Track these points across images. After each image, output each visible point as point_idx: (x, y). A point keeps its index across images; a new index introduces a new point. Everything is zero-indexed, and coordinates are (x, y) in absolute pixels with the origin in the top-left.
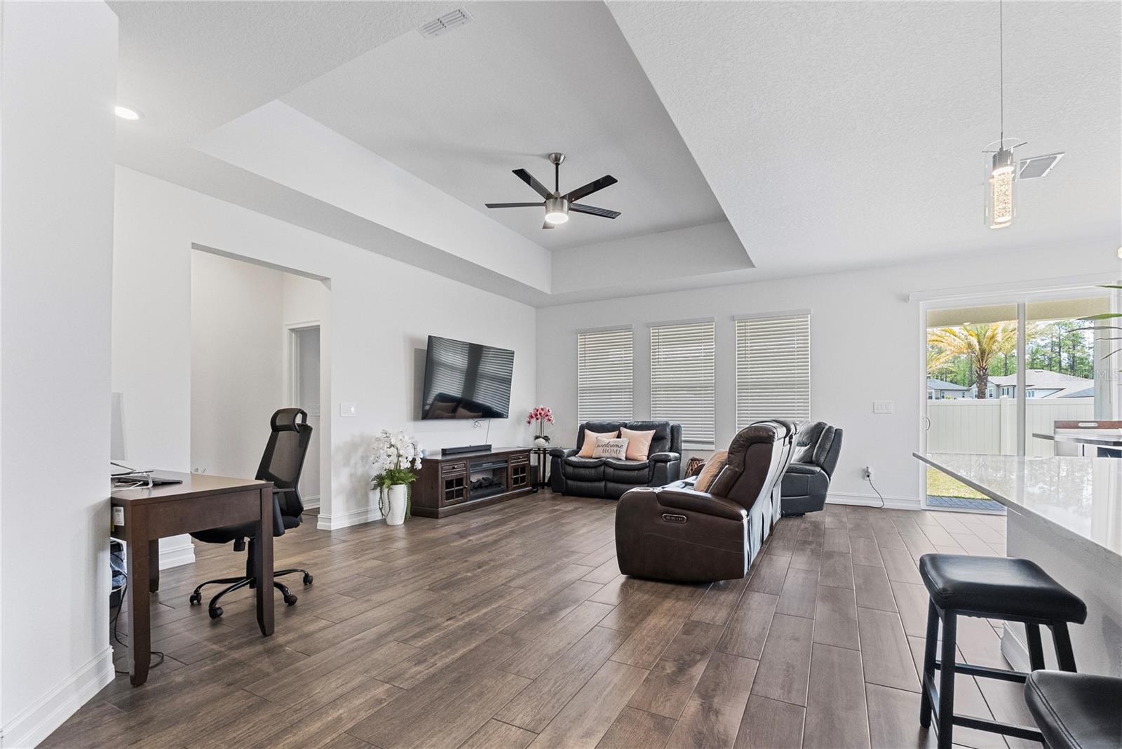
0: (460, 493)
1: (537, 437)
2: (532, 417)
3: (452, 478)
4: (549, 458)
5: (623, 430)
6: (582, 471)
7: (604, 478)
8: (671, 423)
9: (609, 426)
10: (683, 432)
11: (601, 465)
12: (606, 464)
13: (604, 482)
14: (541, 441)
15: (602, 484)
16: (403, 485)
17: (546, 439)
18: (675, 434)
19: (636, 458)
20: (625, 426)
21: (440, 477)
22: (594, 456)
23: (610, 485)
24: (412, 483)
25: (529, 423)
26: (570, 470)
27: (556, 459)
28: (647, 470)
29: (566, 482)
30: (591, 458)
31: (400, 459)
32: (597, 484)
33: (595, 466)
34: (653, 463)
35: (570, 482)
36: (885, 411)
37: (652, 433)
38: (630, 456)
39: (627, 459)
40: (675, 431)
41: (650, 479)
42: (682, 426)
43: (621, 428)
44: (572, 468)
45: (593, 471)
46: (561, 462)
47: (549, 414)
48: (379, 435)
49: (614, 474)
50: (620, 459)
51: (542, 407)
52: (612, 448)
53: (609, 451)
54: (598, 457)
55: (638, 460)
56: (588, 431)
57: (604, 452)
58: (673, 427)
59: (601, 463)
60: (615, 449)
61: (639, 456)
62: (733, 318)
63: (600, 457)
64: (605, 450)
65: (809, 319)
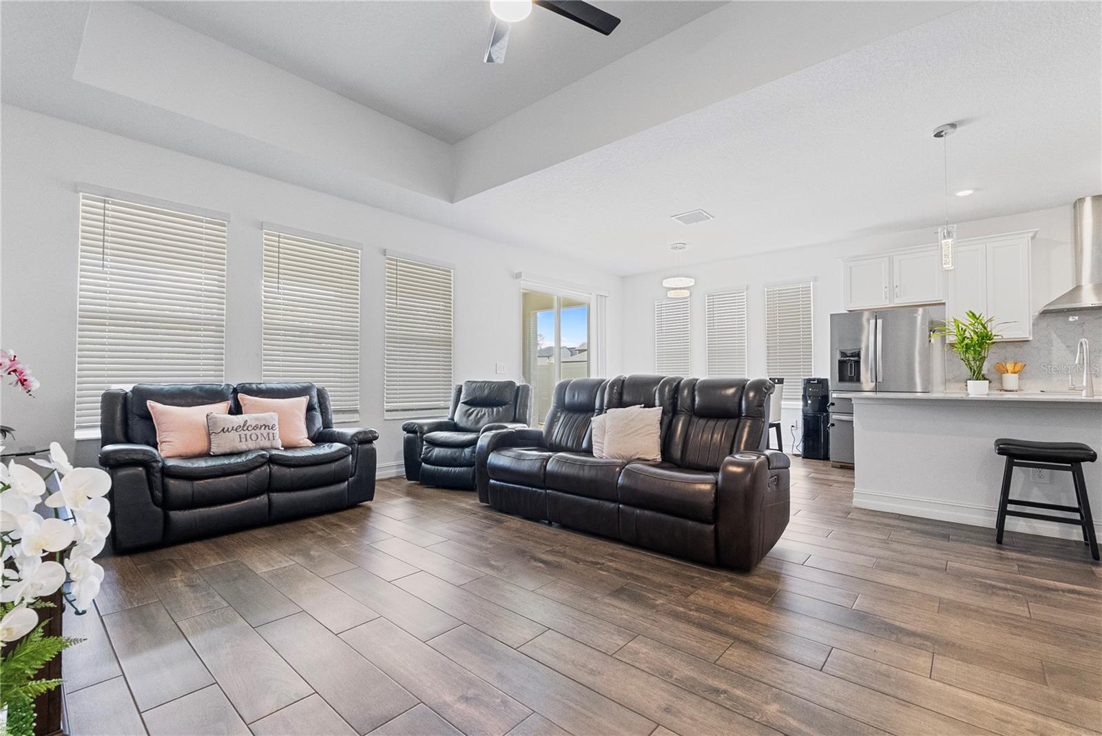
7: (270, 486)
8: (317, 385)
9: (200, 393)
10: (330, 398)
11: (262, 465)
12: (272, 460)
13: (266, 495)
15: (263, 499)
18: (322, 401)
19: (295, 443)
20: (236, 391)
22: (215, 451)
27: (125, 472)
28: (350, 458)
29: (167, 517)
30: (204, 455)
32: (251, 502)
33: (247, 469)
34: (356, 445)
35: (177, 514)
36: (503, 372)
37: (303, 401)
38: (288, 440)
40: (321, 396)
41: (353, 471)
42: (326, 389)
43: (239, 395)
44: (186, 482)
46: (148, 474)
50: (278, 449)
52: (258, 432)
53: (254, 437)
54: (228, 450)
55: (300, 447)
56: (150, 403)
57: (243, 440)
58: (319, 391)
59: (262, 460)
60: (265, 432)
61: (301, 442)
62: (384, 252)
63: (235, 450)
64: (243, 436)
65: (452, 274)
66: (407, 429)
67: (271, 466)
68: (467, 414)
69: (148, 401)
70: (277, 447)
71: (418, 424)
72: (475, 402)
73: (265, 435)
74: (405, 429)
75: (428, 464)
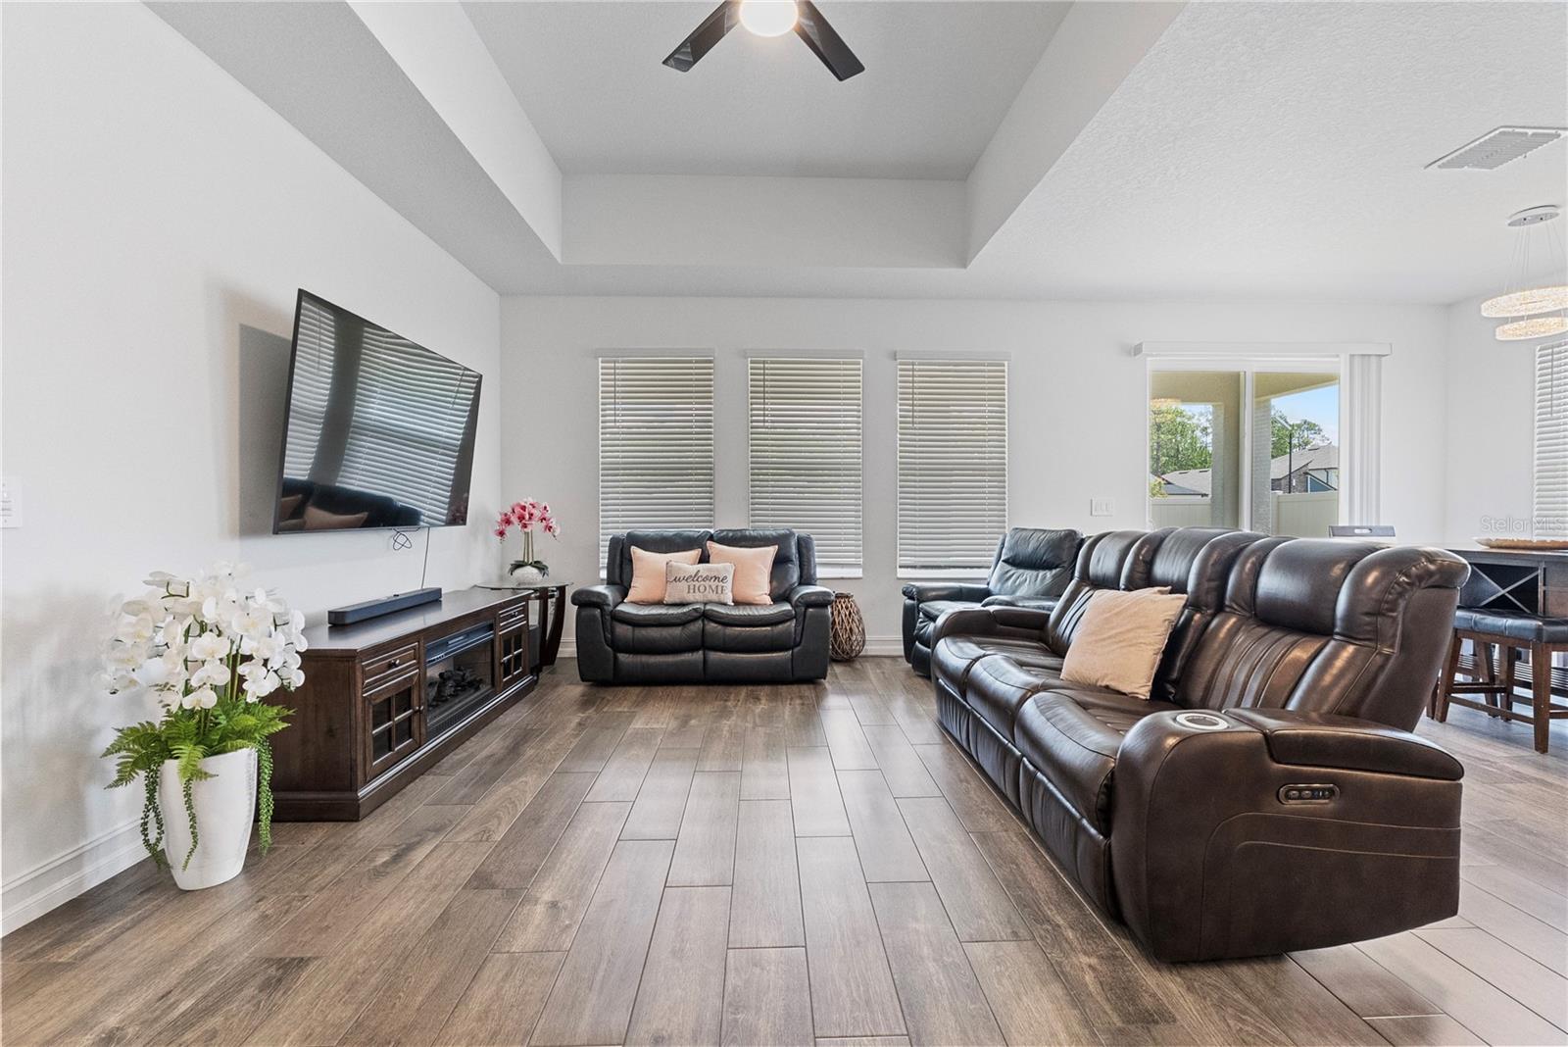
0: (406, 730)
1: (518, 565)
2: (508, 522)
3: (385, 697)
4: (571, 611)
5: (714, 548)
6: (654, 633)
7: (703, 643)
8: (797, 532)
9: (678, 540)
10: (816, 548)
11: (695, 619)
12: (706, 616)
13: (701, 652)
14: (529, 573)
15: (698, 656)
16: (245, 751)
17: (541, 567)
18: (804, 551)
19: (750, 600)
20: (711, 538)
21: (360, 699)
22: (667, 600)
23: (714, 656)
24: (272, 738)
25: (501, 533)
26: (623, 630)
27: (587, 612)
28: (793, 623)
29: (616, 658)
30: (660, 603)
31: (241, 669)
32: (687, 657)
33: (682, 622)
34: (803, 609)
35: (623, 657)
36: (1106, 513)
37: (771, 551)
38: (743, 595)
39: (737, 603)
40: (804, 545)
41: (798, 639)
42: (812, 536)
43: (709, 543)
44: (630, 627)
45: (677, 631)
46: (602, 615)
47: (547, 515)
48: (138, 591)
49: (724, 634)
50: (725, 604)
51: (531, 500)
52: (707, 583)
53: (702, 589)
54: (678, 601)
55: (757, 605)
56: (634, 549)
57: (692, 591)
58: (799, 540)
59: (695, 614)
60: (713, 584)
61: (757, 598)
62: (894, 356)
63: (684, 602)
64: (692, 587)
65: (1006, 369)
66: (907, 593)
67: (706, 622)
68: (1004, 579)
69: (633, 547)
70: (725, 601)
71: (918, 588)
72: (1017, 561)
73: (714, 587)
74: (904, 593)
75: (922, 644)
